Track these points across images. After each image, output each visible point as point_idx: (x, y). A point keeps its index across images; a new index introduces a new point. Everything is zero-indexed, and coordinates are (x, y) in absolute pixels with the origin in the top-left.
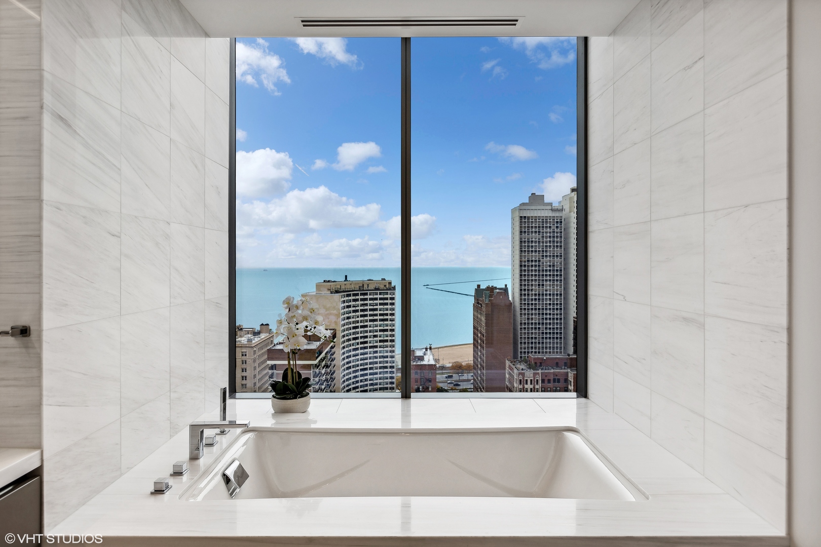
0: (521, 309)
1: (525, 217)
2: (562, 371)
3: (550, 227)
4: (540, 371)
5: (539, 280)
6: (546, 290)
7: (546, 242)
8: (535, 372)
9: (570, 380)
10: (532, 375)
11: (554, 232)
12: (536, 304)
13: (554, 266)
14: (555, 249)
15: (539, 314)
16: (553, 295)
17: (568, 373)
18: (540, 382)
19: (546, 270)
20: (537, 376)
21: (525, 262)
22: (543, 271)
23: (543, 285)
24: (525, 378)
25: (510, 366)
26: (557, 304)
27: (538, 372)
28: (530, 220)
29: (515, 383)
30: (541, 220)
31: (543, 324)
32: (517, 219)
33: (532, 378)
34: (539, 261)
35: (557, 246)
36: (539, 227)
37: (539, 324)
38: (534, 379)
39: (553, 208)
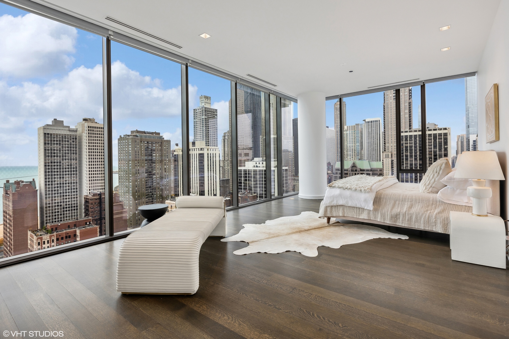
0: (46, 194)
1: (48, 134)
2: (72, 230)
3: (68, 141)
4: (55, 234)
5: (60, 175)
6: (66, 181)
7: (65, 150)
8: (51, 234)
9: (78, 234)
10: (49, 237)
11: (71, 144)
12: (58, 190)
13: (71, 165)
14: (72, 155)
15: (61, 196)
16: (71, 183)
17: (76, 230)
18: (55, 240)
19: (66, 168)
20: (53, 237)
21: (48, 163)
22: (63, 168)
23: (63, 178)
24: (43, 241)
25: (31, 234)
26: (74, 189)
27: (53, 234)
28: (53, 136)
29: (34, 246)
30: (61, 136)
31: (63, 202)
32: (42, 135)
33: (49, 239)
34: (60, 162)
35: (73, 153)
36: (60, 141)
37: (61, 202)
38: (51, 239)
39: (70, 129)
